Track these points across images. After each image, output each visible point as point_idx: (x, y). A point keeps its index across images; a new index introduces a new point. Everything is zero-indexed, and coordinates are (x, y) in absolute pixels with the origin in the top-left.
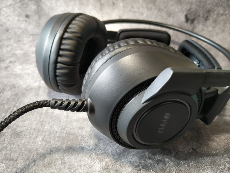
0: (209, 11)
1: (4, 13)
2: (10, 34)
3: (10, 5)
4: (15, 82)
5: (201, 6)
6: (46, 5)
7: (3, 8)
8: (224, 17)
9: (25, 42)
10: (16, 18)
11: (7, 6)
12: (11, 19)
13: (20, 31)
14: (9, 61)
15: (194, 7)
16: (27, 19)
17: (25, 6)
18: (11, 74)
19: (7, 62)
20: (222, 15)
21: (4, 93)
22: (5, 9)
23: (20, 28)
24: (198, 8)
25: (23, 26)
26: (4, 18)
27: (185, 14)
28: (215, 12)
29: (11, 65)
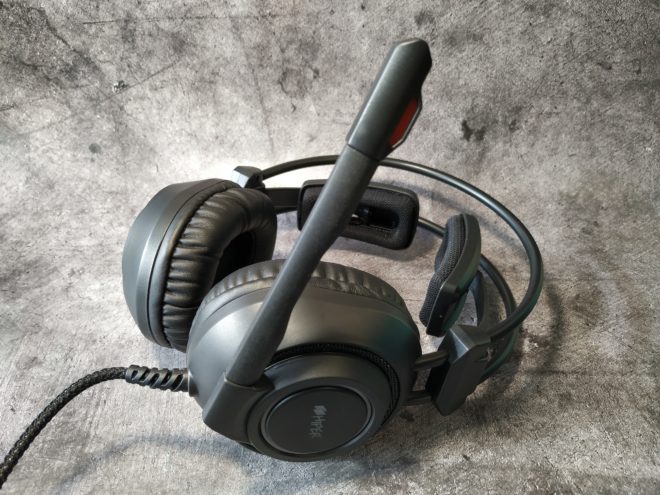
0: (518, 110)
1: (37, 144)
2: (58, 195)
3: (50, 125)
4: (93, 328)
5: (499, 99)
6: (136, 119)
7: (33, 131)
8: (554, 120)
9: (97, 213)
10: (69, 155)
11: (44, 128)
12: (55, 158)
13: (82, 186)
14: (68, 270)
15: (481, 101)
16: (95, 156)
17: (85, 124)
18: (80, 307)
19: (65, 272)
20: (549, 114)
21: (75, 358)
22: (38, 135)
23: (82, 179)
24: (491, 105)
25: (87, 171)
26: (38, 155)
27: (461, 119)
28: (533, 110)
29: (74, 280)
